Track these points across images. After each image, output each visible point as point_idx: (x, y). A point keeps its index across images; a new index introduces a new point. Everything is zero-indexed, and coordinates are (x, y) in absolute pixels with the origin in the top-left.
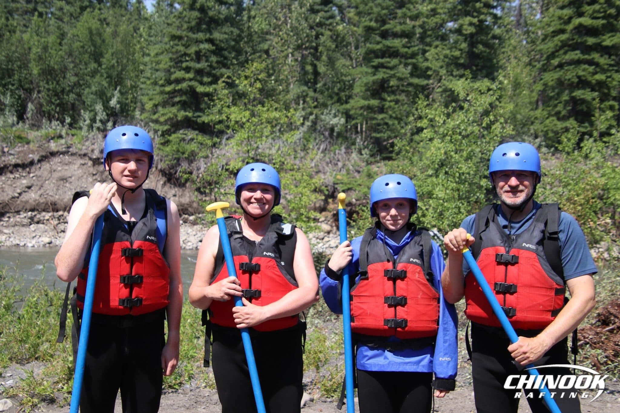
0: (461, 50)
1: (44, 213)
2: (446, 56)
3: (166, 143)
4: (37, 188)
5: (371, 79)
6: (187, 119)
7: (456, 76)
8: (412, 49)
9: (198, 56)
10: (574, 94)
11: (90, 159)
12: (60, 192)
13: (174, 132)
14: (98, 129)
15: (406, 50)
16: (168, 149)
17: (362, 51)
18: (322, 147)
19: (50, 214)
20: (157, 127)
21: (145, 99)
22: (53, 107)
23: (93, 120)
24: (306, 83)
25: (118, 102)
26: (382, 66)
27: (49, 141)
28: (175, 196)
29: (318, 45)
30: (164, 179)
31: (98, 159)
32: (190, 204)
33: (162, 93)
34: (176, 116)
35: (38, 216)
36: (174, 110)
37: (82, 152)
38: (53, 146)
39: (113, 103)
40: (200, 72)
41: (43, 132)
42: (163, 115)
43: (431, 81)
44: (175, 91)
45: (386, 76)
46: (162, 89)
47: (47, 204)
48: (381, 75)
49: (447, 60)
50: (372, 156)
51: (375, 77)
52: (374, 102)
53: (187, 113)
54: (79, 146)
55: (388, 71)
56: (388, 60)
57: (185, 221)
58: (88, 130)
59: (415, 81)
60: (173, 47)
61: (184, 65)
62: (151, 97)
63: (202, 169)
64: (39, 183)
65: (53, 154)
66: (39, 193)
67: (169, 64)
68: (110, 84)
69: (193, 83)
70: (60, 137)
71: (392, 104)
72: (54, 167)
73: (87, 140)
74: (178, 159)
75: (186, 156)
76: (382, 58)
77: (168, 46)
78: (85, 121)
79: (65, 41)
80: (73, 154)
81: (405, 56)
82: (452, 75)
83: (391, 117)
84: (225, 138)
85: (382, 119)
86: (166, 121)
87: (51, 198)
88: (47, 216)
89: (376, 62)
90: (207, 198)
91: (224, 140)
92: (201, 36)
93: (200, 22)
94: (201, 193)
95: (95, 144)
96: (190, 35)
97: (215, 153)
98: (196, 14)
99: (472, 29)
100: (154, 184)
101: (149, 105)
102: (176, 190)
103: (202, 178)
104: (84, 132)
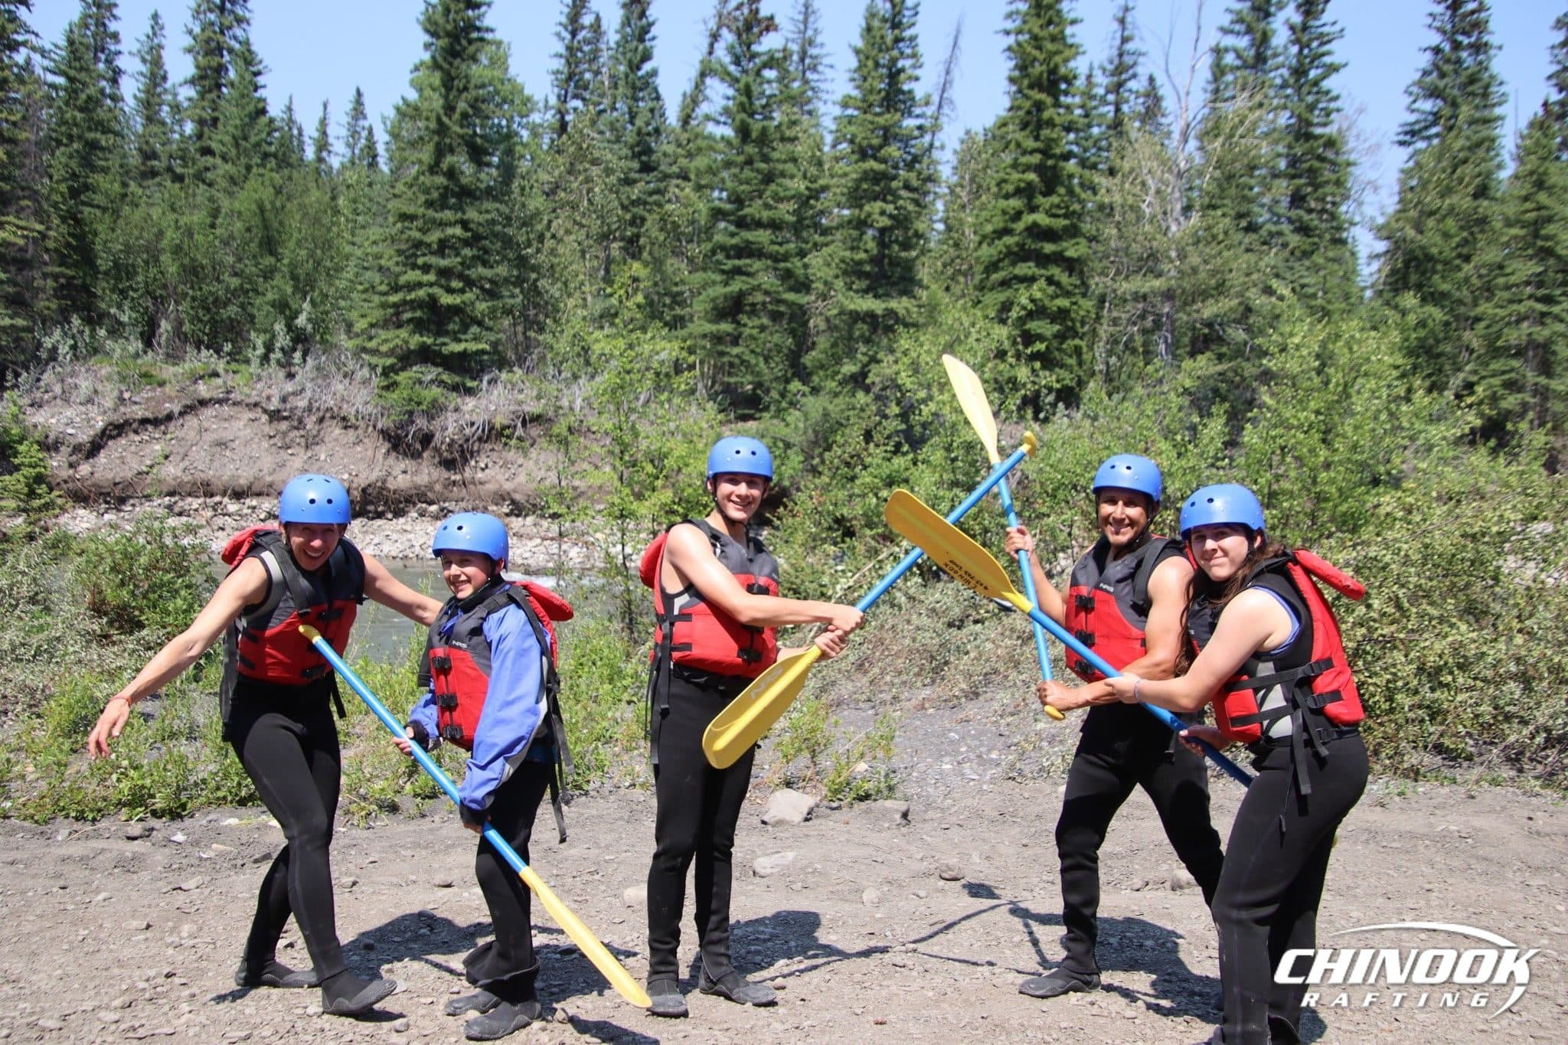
0: (866, 251)
1: (190, 499)
2: (843, 261)
3: (391, 387)
4: (179, 458)
5: (720, 290)
6: (423, 347)
7: (857, 292)
8: (785, 247)
9: (443, 248)
10: (1027, 326)
11: (265, 411)
12: (216, 464)
13: (403, 369)
14: (278, 362)
15: (776, 248)
16: (395, 396)
17: (707, 247)
19: (201, 500)
20: (374, 360)
21: (354, 315)
22: (200, 325)
23: (269, 348)
25: (309, 320)
26: (738, 271)
27: (195, 382)
28: (405, 472)
29: (638, 236)
30: (387, 445)
31: (279, 411)
32: (430, 487)
33: (384, 306)
34: (407, 342)
35: (181, 504)
36: (403, 333)
37: (252, 400)
38: (203, 390)
39: (301, 321)
40: (445, 273)
41: (187, 366)
42: (386, 341)
43: (813, 298)
44: (405, 302)
45: (745, 287)
46: (383, 299)
47: (194, 484)
48: (737, 285)
49: (843, 266)
50: (721, 412)
51: (728, 289)
52: (726, 327)
53: (425, 339)
54: (246, 390)
55: (750, 280)
56: (748, 261)
57: (422, 515)
58: (262, 364)
59: (791, 296)
60: (402, 232)
61: (420, 261)
62: (363, 312)
63: (450, 430)
64: (182, 451)
65: (203, 403)
66: (182, 465)
67: (396, 259)
68: (296, 288)
69: (436, 290)
70: (215, 374)
71: (755, 332)
72: (206, 424)
73: (259, 379)
74: (411, 413)
75: (424, 407)
76: (739, 257)
77: (394, 231)
78: (254, 349)
79: (219, 221)
80: (234, 404)
81: (776, 258)
82: (850, 289)
83: (753, 352)
84: (486, 378)
85: (737, 356)
86: (392, 353)
87: (202, 475)
88: (195, 503)
89: (730, 264)
90: (458, 477)
91: (485, 382)
92: (448, 215)
93: (446, 193)
94: (448, 469)
95: (273, 386)
96: (430, 213)
97: (470, 403)
98: (441, 180)
99: (885, 222)
100: (370, 453)
101: (361, 325)
102: (407, 463)
103: (450, 445)
104: (254, 368)
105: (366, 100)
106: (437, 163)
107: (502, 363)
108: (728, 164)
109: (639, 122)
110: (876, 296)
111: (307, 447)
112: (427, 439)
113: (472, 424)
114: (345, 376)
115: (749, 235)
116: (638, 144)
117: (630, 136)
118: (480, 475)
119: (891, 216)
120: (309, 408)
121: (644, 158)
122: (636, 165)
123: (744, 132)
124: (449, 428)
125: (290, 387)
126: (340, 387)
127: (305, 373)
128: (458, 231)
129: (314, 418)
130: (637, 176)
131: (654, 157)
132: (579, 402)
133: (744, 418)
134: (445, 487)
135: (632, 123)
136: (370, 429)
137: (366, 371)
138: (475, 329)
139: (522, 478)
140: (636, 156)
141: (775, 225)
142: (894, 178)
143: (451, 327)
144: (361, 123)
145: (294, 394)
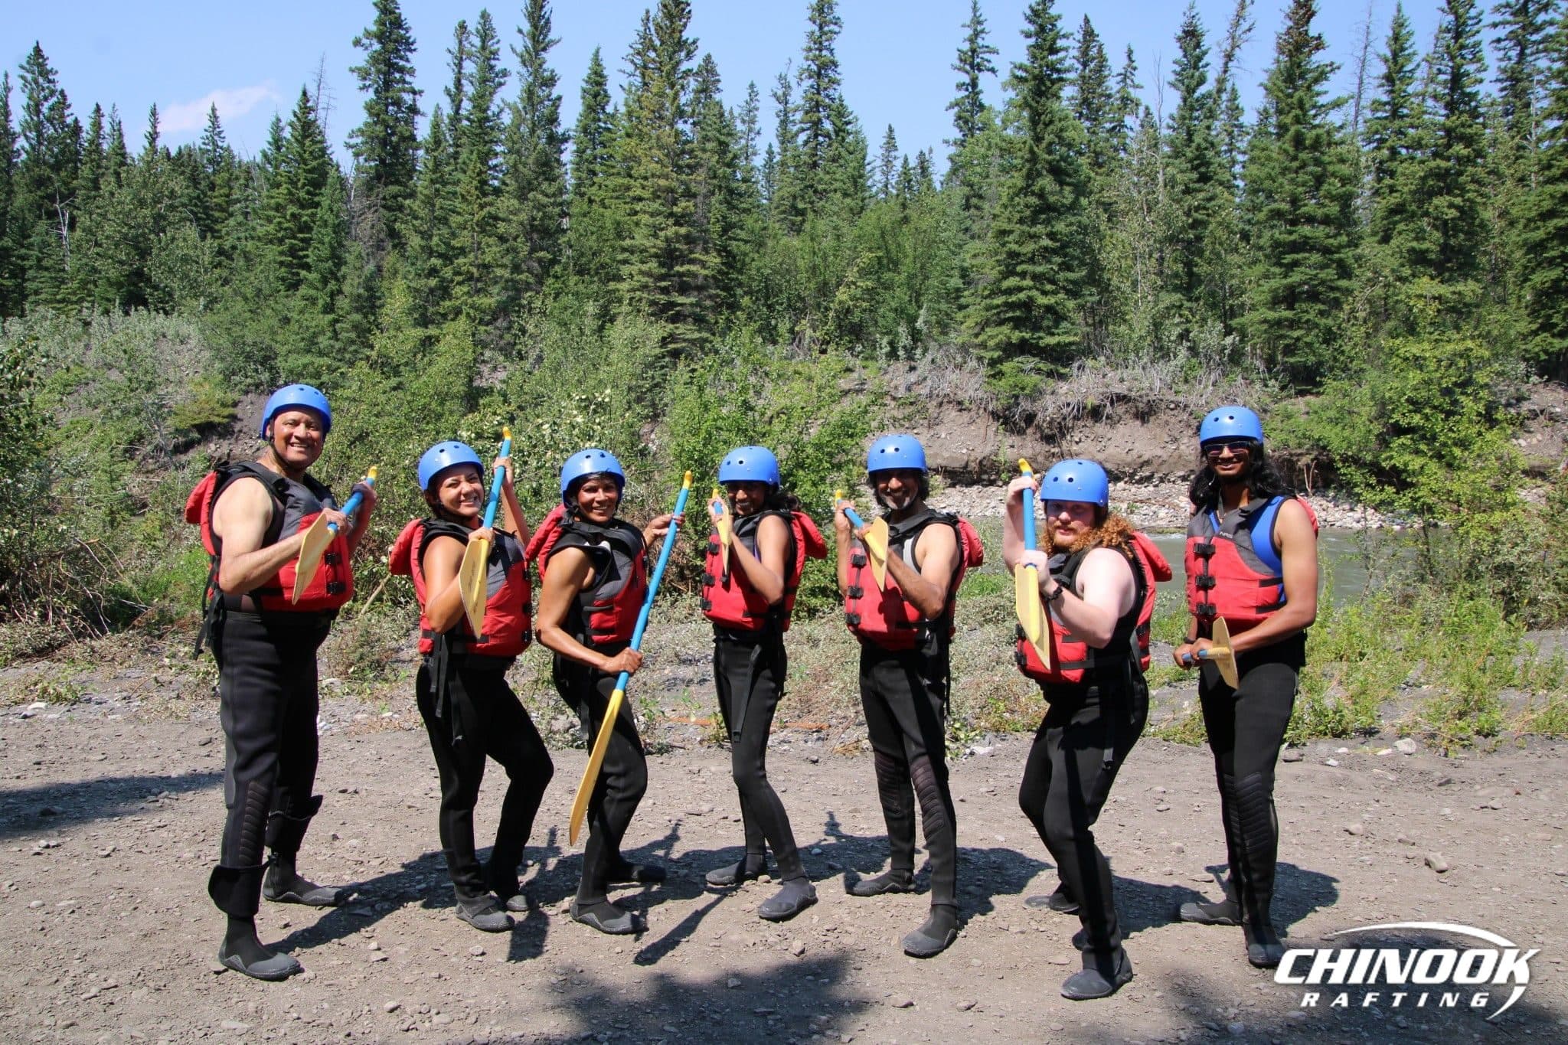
3: (1000, 375)
5: (1280, 281)
6: (1023, 341)
8: (1337, 240)
9: (1036, 257)
11: (894, 398)
13: (1007, 360)
15: (1331, 241)
16: (1001, 383)
18: (1212, 377)
20: (983, 353)
23: (894, 346)
24: (1177, 289)
25: (926, 322)
26: (1295, 264)
28: (1013, 446)
29: (1199, 239)
30: (997, 424)
33: (988, 308)
34: (1009, 338)
36: (1006, 329)
38: (843, 383)
39: (919, 324)
40: (1035, 277)
42: (991, 337)
44: (1006, 304)
46: (988, 301)
48: (1296, 276)
49: (1409, 255)
50: (1283, 388)
51: (1289, 280)
52: (1285, 313)
53: (1024, 334)
54: (877, 382)
55: (1308, 271)
56: (1306, 255)
58: (888, 361)
59: (1344, 284)
61: (1019, 269)
63: (1050, 410)
67: (997, 268)
68: (912, 297)
69: (1034, 293)
70: (849, 370)
73: (887, 372)
74: (1016, 397)
75: (1027, 391)
76: (1297, 252)
78: (880, 348)
81: (1326, 251)
84: (1076, 365)
86: (998, 347)
89: (1288, 259)
90: (1056, 450)
91: (1075, 370)
92: (1039, 229)
93: (1037, 211)
94: (1048, 443)
95: (898, 377)
96: (1025, 228)
97: (1063, 387)
98: (1033, 200)
99: (1453, 213)
100: (982, 431)
101: (970, 322)
102: (1015, 439)
103: (1050, 423)
104: (882, 362)
105: (896, 134)
106: (1028, 186)
107: (1088, 352)
108: (1284, 171)
109: (1198, 139)
110: (1442, 282)
111: (929, 427)
112: (1030, 418)
113: (1068, 405)
114: (956, 367)
115: (1306, 230)
116: (1197, 158)
117: (1190, 153)
118: (1075, 448)
119: (1457, 207)
120: (930, 396)
121: (1203, 169)
122: (1195, 176)
123: (1298, 141)
124: (1048, 408)
125: (913, 377)
126: (954, 376)
127: (923, 366)
128: (1046, 242)
129: (934, 403)
130: (1197, 186)
131: (1211, 168)
132: (1158, 384)
133: (1302, 393)
134: (1047, 458)
135: (1190, 139)
136: (981, 411)
137: (973, 364)
138: (1065, 324)
139: (1111, 450)
140: (1195, 168)
141: (1326, 221)
142: (1460, 173)
143: (1045, 323)
144: (893, 154)
145: (918, 383)
